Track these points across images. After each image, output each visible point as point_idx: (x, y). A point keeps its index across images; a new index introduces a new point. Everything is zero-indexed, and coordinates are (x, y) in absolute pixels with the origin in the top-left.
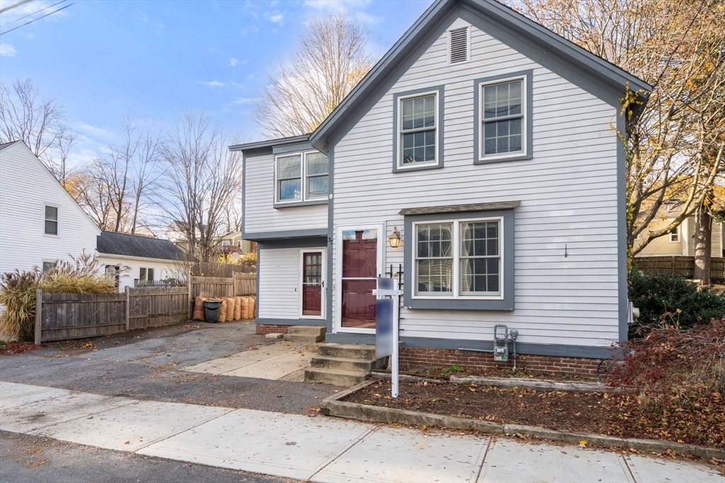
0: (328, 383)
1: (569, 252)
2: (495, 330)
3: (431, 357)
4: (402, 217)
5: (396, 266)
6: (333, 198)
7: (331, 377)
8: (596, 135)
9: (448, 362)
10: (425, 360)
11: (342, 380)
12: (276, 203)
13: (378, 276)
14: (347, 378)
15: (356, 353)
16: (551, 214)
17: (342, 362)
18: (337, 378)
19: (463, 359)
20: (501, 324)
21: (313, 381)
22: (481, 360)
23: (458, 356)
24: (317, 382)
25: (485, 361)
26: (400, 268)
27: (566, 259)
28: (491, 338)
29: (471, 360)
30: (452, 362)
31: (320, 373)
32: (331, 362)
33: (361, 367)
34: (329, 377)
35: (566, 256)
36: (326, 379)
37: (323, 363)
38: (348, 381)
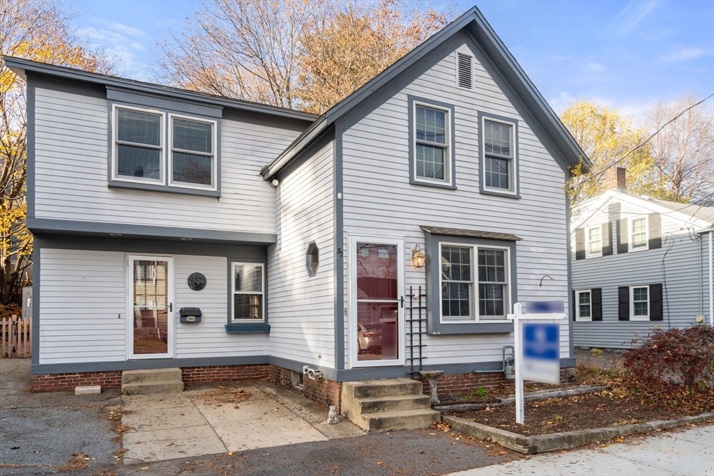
0: (400, 428)
1: (543, 283)
2: (504, 351)
3: (450, 384)
4: (422, 235)
5: (416, 287)
6: (342, 199)
7: (404, 421)
8: (554, 190)
9: (464, 386)
10: (444, 388)
11: (416, 422)
12: (113, 178)
13: (399, 298)
14: (422, 418)
15: (400, 388)
16: (532, 249)
17: (399, 401)
18: (410, 421)
19: (475, 382)
20: (508, 345)
21: (381, 431)
22: (488, 381)
23: (471, 379)
24: (387, 429)
25: (491, 381)
26: (420, 290)
27: (541, 288)
28: (500, 359)
29: (482, 381)
30: (468, 386)
31: (390, 418)
32: (387, 404)
33: (421, 404)
34: (400, 421)
35: (541, 285)
36: (398, 424)
37: (376, 406)
38: (423, 421)
